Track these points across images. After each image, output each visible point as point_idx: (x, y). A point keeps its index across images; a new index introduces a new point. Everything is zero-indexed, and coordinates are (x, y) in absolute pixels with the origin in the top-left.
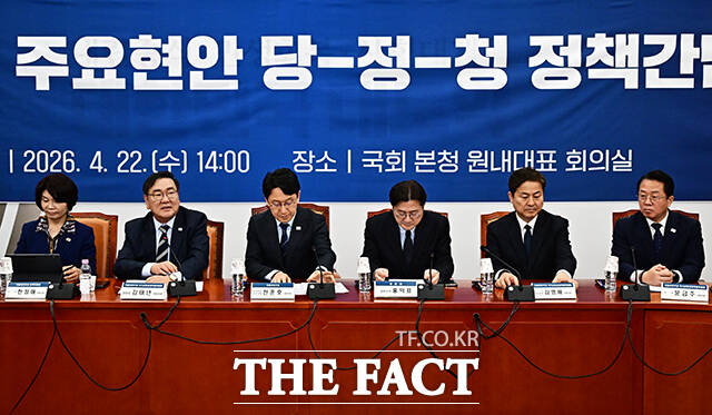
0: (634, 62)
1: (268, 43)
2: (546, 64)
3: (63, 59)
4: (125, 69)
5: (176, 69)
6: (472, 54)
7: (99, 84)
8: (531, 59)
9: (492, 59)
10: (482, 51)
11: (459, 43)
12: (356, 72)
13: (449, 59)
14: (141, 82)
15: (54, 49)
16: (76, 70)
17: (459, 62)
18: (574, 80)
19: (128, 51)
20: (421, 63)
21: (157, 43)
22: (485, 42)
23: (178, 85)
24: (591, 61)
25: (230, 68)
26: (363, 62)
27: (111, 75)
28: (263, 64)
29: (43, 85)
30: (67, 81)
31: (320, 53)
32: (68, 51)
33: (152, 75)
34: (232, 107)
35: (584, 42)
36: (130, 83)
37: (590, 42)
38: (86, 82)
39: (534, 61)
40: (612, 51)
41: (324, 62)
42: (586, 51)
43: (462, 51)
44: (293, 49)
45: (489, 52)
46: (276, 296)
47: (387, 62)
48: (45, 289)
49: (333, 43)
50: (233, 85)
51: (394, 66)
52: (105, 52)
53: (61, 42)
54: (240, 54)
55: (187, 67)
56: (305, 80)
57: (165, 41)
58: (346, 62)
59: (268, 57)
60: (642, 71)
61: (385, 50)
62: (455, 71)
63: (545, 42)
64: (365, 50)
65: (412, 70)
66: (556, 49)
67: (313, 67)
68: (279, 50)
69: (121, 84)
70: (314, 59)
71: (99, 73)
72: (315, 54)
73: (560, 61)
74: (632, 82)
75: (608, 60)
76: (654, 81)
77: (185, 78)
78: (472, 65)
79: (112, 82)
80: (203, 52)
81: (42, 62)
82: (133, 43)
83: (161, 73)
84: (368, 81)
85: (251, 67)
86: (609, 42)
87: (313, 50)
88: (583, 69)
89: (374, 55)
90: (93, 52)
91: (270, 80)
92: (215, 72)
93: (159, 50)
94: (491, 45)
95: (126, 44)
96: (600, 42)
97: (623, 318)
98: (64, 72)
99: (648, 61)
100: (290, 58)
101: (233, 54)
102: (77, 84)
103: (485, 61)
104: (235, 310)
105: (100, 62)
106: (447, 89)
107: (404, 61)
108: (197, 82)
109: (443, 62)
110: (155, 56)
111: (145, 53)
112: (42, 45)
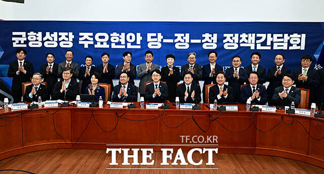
0: (254, 42)
1: (149, 35)
2: (228, 42)
3: (92, 39)
4: (109, 42)
5: (123, 43)
6: (207, 39)
7: (102, 46)
9: (213, 40)
10: (210, 38)
11: (203, 36)
12: (174, 44)
13: (200, 40)
14: (113, 46)
15: (89, 36)
16: (95, 42)
17: (203, 41)
18: (236, 47)
19: (110, 37)
20: (192, 41)
21: (118, 35)
22: (211, 35)
23: (124, 47)
24: (241, 41)
25: (138, 42)
26: (176, 41)
27: (105, 44)
28: (148, 41)
29: (86, 46)
30: (93, 45)
31: (164, 38)
32: (93, 37)
33: (116, 44)
34: (139, 53)
35: (239, 36)
36: (110, 46)
37: (241, 36)
38: (98, 46)
39: (225, 41)
40: (247, 38)
41: (165, 41)
42: (240, 38)
43: (204, 38)
44: (156, 37)
45: (212, 38)
46: (153, 107)
47: (183, 41)
48: (89, 105)
49: (168, 35)
50: (139, 47)
51: (185, 42)
52: (103, 37)
53: (91, 34)
54: (141, 38)
55: (126, 42)
56: (159, 46)
57: (120, 34)
58: (171, 41)
59: (149, 39)
60: (256, 44)
61: (182, 37)
62: (202, 44)
63: (228, 36)
64: (177, 37)
65: (190, 43)
66: (231, 38)
67: (162, 42)
68: (152, 37)
69: (108, 46)
70: (162, 40)
71: (102, 43)
73: (232, 41)
74: (253, 48)
75: (246, 41)
76: (259, 47)
77: (126, 45)
78: (207, 42)
79: (106, 46)
80: (131, 38)
81: (86, 40)
82: (111, 35)
83: (119, 43)
84: (177, 46)
85: (144, 42)
86: (247, 36)
87: (162, 37)
88: (239, 44)
89: (179, 39)
90: (100, 37)
91: (150, 45)
92: (134, 43)
93: (119, 37)
94: (213, 36)
95: (109, 35)
96: (244, 36)
97: (251, 116)
98: (92, 43)
99: (257, 42)
100: (155, 40)
101: (139, 38)
102: (96, 46)
103: (211, 41)
104: (142, 111)
105: (102, 40)
106: (200, 49)
107: (187, 41)
108: (129, 46)
109: (199, 41)
110: (118, 38)
111: (115, 38)
112: (86, 35)
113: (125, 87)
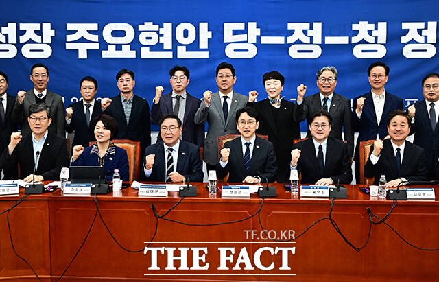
1: (229, 27)
2: (413, 41)
3: (95, 38)
4: (136, 45)
5: (168, 45)
6: (363, 35)
7: (119, 54)
8: (402, 38)
9: (376, 38)
10: (370, 32)
11: (355, 27)
12: (287, 46)
13: (348, 38)
14: (146, 53)
15: (90, 32)
16: (104, 45)
17: (355, 40)
18: (431, 52)
19: (137, 33)
20: (330, 40)
21: (156, 27)
22: (372, 27)
23: (169, 55)
25: (204, 44)
26: (291, 40)
27: (126, 48)
28: (225, 41)
29: (83, 55)
30: (98, 53)
31: (263, 34)
32: (99, 32)
33: (153, 48)
34: (204, 70)
36: (139, 54)
38: (110, 53)
39: (404, 39)
41: (265, 40)
43: (356, 32)
44: (245, 32)
45: (375, 33)
46: (238, 195)
47: (307, 40)
49: (271, 27)
50: (205, 55)
51: (311, 43)
52: (122, 34)
53: (94, 27)
54: (209, 35)
55: (175, 43)
56: (252, 52)
57: (161, 26)
58: (280, 40)
59: (228, 36)
61: (305, 32)
62: (351, 46)
63: (412, 27)
64: (292, 32)
65: (323, 46)
66: (420, 31)
67: (258, 43)
68: (235, 32)
69: (133, 54)
70: (258, 38)
71: (119, 47)
72: (259, 34)
73: (422, 39)
77: (174, 51)
78: (363, 42)
79: (127, 53)
80: (186, 34)
81: (82, 40)
82: (141, 28)
83: (158, 47)
84: (293, 52)
85: (217, 43)
87: (258, 32)
89: (298, 35)
90: (115, 34)
91: (230, 52)
92: (194, 47)
93: (158, 32)
94: (376, 29)
95: (136, 28)
98: (96, 46)
100: (243, 37)
101: (206, 35)
102: (105, 54)
103: (372, 40)
105: (119, 40)
106: (346, 58)
107: (317, 39)
108: (182, 53)
109: (344, 40)
110: (155, 36)
111: (148, 34)
112: (82, 29)
113: (172, 150)
